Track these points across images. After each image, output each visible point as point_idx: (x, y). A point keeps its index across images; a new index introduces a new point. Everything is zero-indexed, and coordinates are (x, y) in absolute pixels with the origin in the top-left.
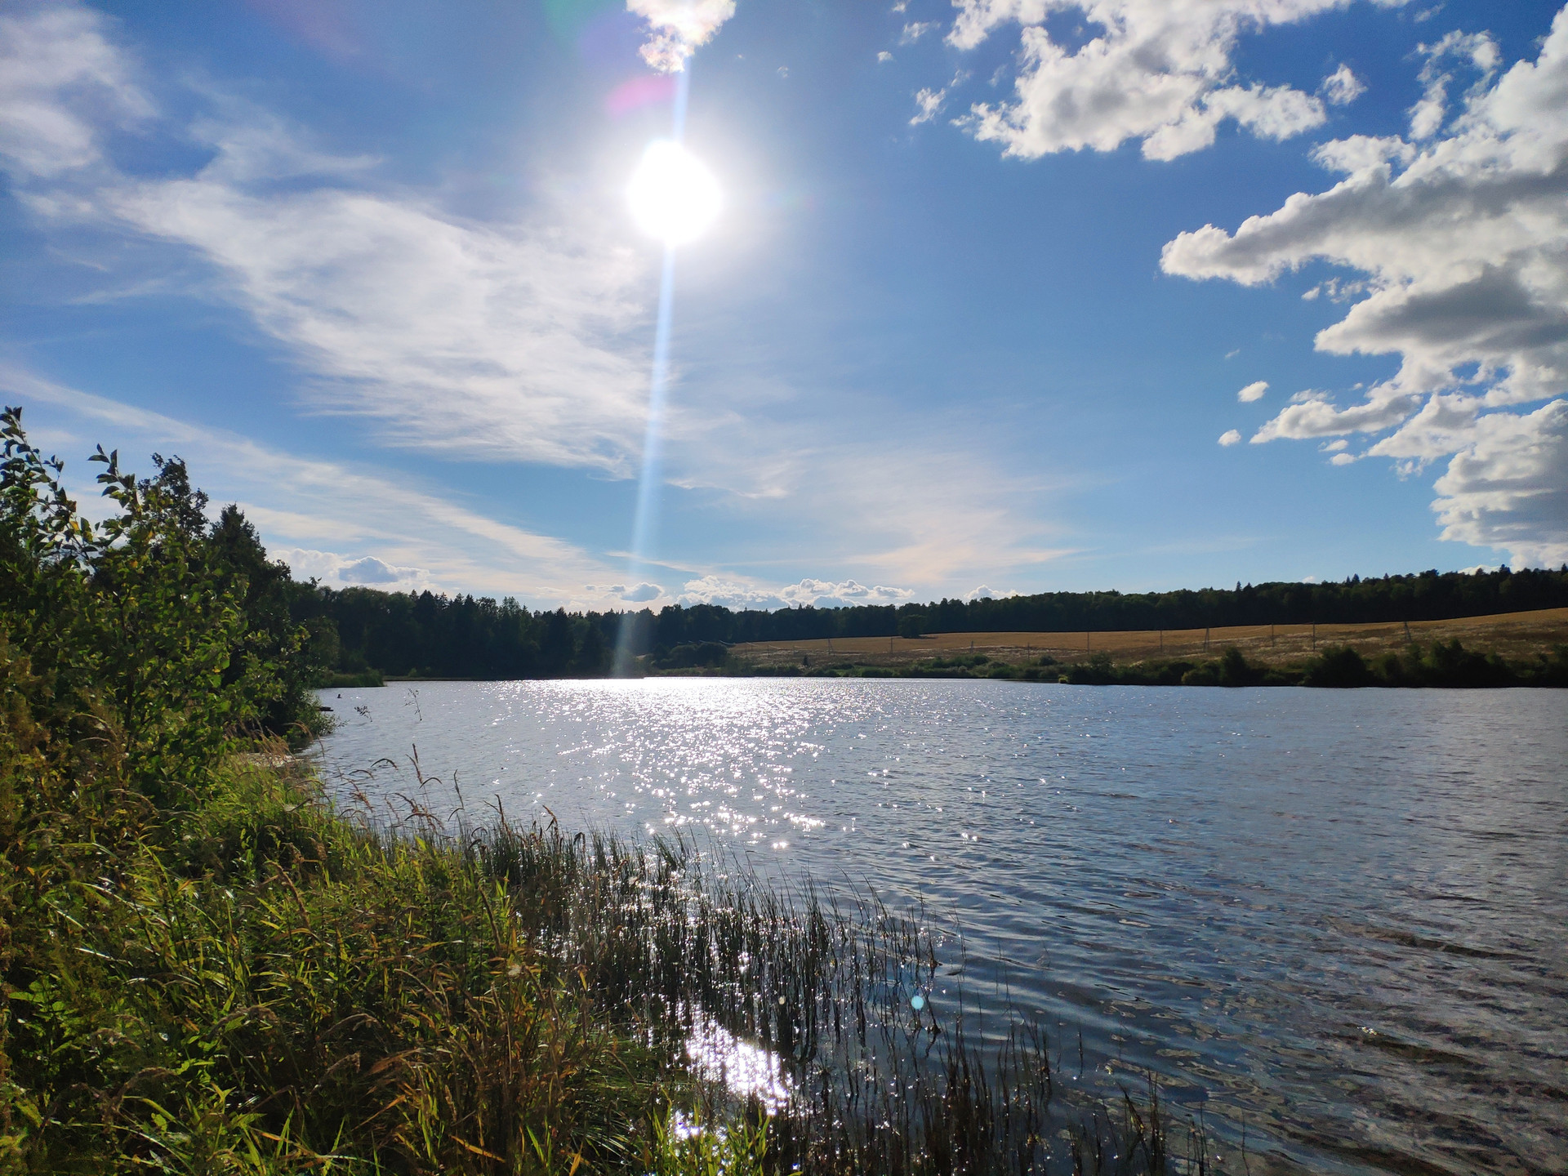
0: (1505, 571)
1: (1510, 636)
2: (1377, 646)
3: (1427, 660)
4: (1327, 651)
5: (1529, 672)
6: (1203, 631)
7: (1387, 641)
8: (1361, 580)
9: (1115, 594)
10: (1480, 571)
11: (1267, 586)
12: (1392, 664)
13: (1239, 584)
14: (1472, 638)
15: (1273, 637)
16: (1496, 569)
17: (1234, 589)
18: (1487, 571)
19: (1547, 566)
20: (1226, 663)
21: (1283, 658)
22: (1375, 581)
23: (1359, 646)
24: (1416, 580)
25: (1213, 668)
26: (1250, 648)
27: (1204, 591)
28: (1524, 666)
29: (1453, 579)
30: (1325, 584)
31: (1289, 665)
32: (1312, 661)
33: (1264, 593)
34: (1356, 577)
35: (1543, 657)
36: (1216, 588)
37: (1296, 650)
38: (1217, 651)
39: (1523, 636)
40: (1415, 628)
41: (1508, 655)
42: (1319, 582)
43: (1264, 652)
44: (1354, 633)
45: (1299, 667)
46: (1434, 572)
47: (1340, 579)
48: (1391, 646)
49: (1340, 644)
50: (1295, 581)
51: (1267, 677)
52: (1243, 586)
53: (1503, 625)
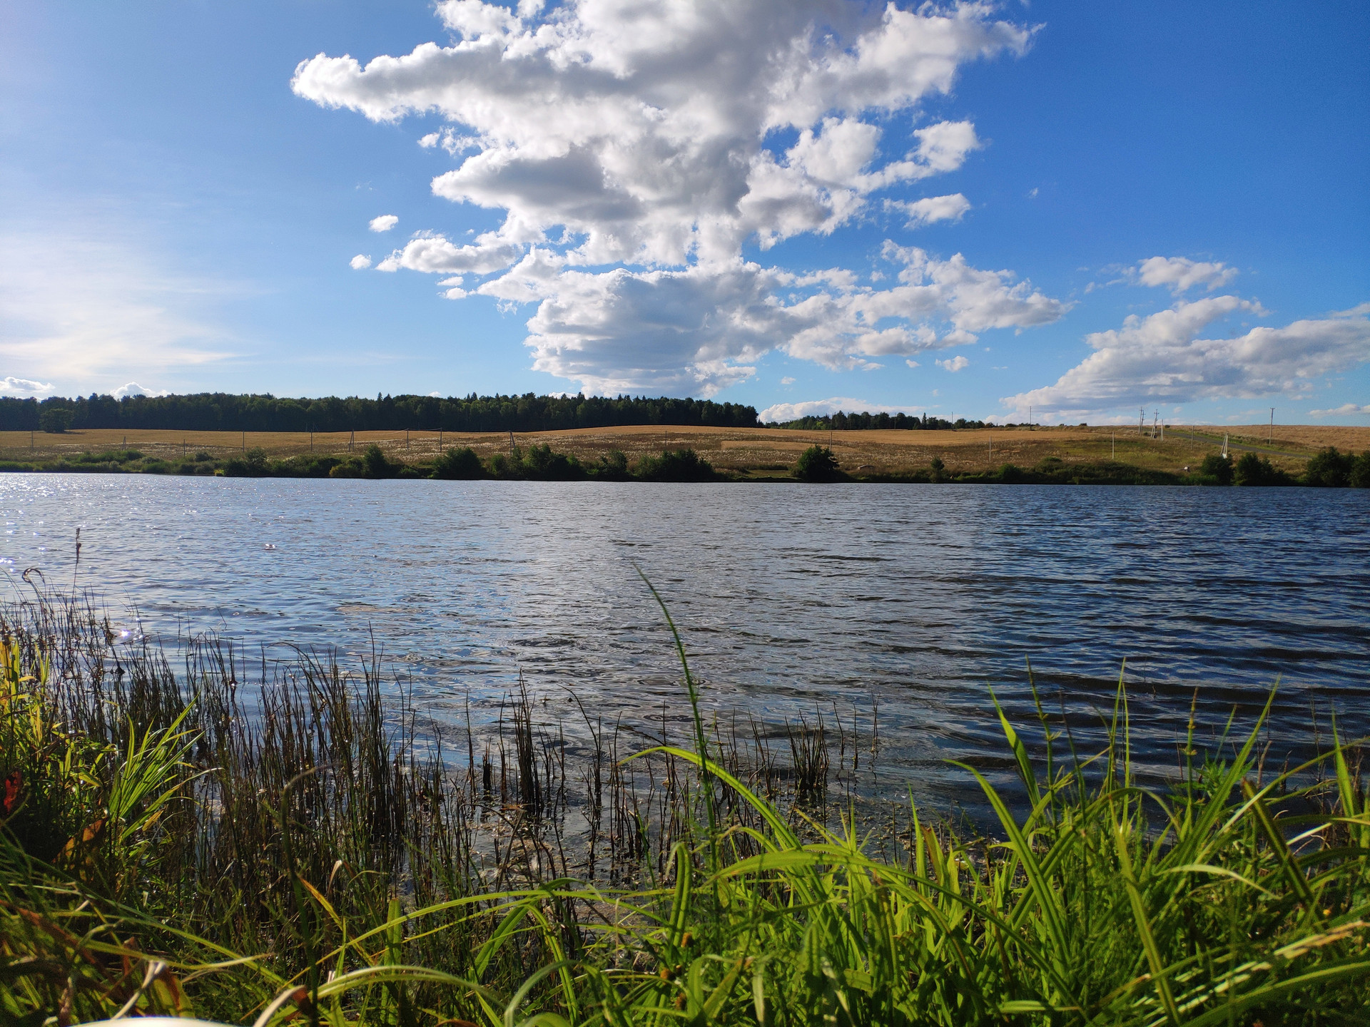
0: (581, 397)
1: (582, 445)
2: (490, 450)
3: (526, 460)
4: (451, 452)
5: (596, 471)
6: (349, 433)
7: (496, 446)
8: (478, 397)
9: (269, 397)
10: (564, 395)
11: (403, 398)
12: (500, 463)
13: (380, 394)
14: (557, 445)
15: (408, 440)
16: (576, 396)
17: (376, 399)
18: (570, 396)
19: (607, 395)
20: (369, 460)
21: (416, 457)
22: (489, 399)
23: (477, 448)
24: (519, 400)
25: (358, 464)
26: (388, 449)
27: (350, 399)
28: (592, 467)
29: (546, 400)
30: (450, 399)
31: (422, 463)
32: (439, 460)
33: (401, 403)
34: (475, 395)
35: (604, 460)
36: (360, 397)
37: (426, 451)
38: (360, 450)
39: (592, 445)
40: (517, 437)
41: (582, 459)
42: (445, 397)
43: (400, 452)
44: (472, 439)
45: (429, 464)
46: (531, 395)
47: (462, 396)
48: (500, 450)
49: (462, 446)
50: (427, 395)
51: (402, 471)
52: (384, 397)
53: (578, 437)
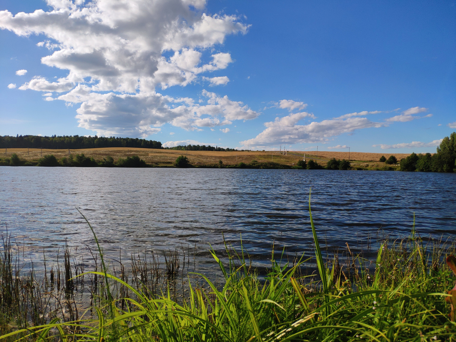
0: (96, 137)
1: (96, 154)
2: (60, 155)
3: (75, 159)
4: (45, 156)
5: (101, 163)
6: (5, 149)
7: (63, 154)
8: (57, 136)
10: (90, 136)
11: (27, 136)
12: (65, 160)
13: (18, 135)
14: (87, 154)
15: (28, 152)
16: (94, 136)
17: (16, 136)
18: (92, 136)
19: (106, 137)
20: (13, 159)
21: (32, 158)
22: (61, 137)
23: (56, 155)
24: (72, 138)
25: (8, 161)
26: (20, 155)
27: (5, 136)
28: (100, 162)
29: (82, 138)
30: (46, 137)
31: (34, 160)
32: (40, 159)
33: (26, 138)
34: (55, 136)
35: (105, 159)
36: (10, 136)
37: (35, 156)
38: (9, 155)
39: (100, 154)
40: (71, 151)
41: (96, 159)
42: (44, 136)
43: (25, 156)
44: (54, 152)
45: (36, 161)
46: (77, 136)
47: (50, 136)
48: (64, 156)
49: (50, 154)
50: (36, 135)
51: (26, 163)
52: (19, 136)
53: (95, 151)
